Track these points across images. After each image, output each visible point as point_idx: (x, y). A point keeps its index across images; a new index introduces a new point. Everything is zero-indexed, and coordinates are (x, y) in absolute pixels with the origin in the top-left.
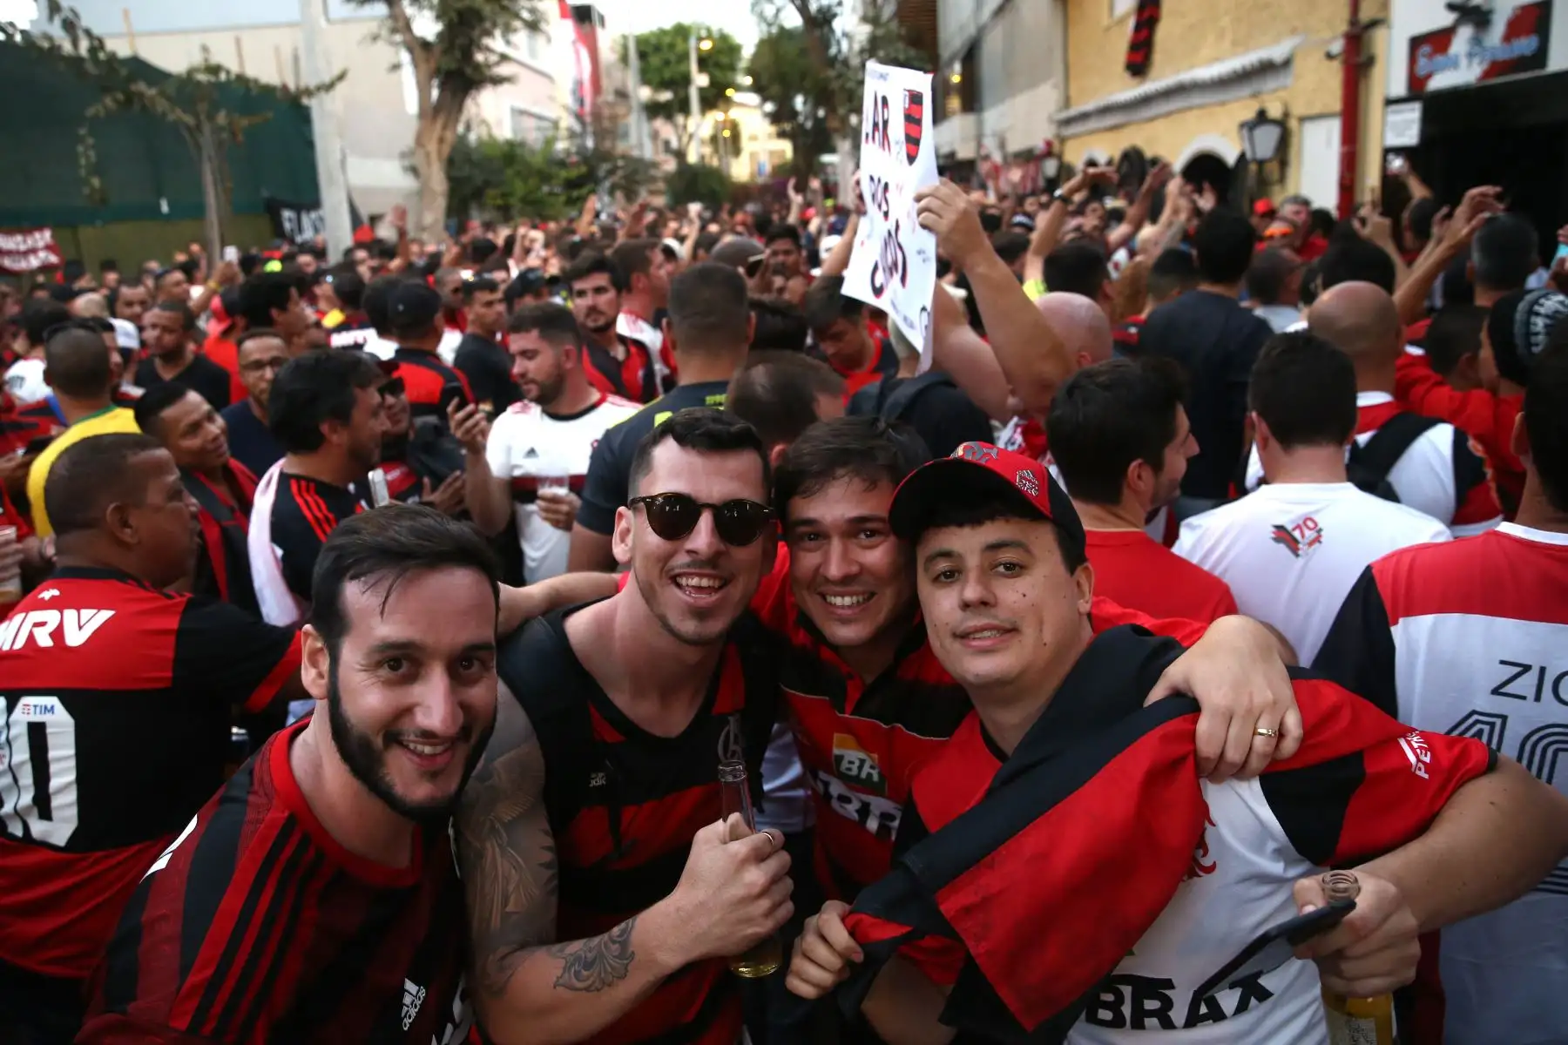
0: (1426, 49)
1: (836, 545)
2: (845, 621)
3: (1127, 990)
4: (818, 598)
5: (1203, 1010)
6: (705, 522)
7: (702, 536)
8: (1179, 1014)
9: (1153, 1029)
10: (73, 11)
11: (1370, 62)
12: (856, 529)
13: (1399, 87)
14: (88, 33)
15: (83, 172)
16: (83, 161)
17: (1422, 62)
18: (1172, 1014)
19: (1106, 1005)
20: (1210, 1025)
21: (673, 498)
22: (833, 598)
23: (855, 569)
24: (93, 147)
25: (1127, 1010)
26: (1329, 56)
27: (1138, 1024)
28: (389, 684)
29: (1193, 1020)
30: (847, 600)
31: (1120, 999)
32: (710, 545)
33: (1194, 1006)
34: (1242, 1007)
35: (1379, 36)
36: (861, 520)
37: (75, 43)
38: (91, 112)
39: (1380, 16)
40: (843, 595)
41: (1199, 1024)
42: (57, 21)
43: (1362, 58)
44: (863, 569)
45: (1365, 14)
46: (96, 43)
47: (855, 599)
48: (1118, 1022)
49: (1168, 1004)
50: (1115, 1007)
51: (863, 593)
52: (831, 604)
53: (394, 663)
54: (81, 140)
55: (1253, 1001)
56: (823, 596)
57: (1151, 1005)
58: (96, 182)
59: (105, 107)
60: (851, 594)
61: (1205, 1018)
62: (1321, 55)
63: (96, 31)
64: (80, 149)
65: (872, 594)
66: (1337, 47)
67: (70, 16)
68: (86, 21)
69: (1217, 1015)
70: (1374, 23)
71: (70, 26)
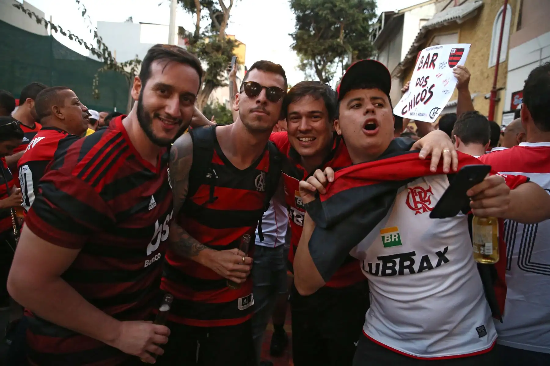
0: (517, 96)
1: (304, 120)
2: (305, 147)
3: (397, 260)
4: (297, 140)
5: (425, 265)
6: (263, 92)
7: (262, 96)
8: (416, 267)
9: (407, 274)
10: (101, 37)
11: (499, 100)
12: (311, 115)
13: (508, 108)
14: (104, 44)
15: (93, 87)
16: (94, 84)
17: (516, 100)
18: (414, 266)
19: (389, 268)
20: (427, 271)
21: (254, 84)
22: (302, 139)
23: (310, 128)
24: (98, 81)
25: (397, 268)
26: (486, 98)
27: (401, 273)
28: (160, 96)
29: (421, 270)
30: (307, 139)
31: (395, 264)
32: (263, 98)
33: (422, 263)
34: (439, 265)
35: (502, 92)
36: (313, 112)
37: (99, 47)
38: (99, 70)
39: (503, 87)
40: (305, 137)
41: (423, 271)
42: (96, 39)
43: (496, 99)
44: (313, 128)
45: (498, 87)
46: (105, 48)
47: (309, 139)
48: (394, 273)
49: (413, 262)
50: (393, 268)
51: (312, 137)
52: (301, 141)
53: (163, 91)
54: (95, 78)
55: (443, 262)
56: (298, 138)
57: (407, 263)
58: (97, 91)
59: (104, 69)
60: (308, 137)
61: (425, 268)
62: (483, 98)
63: (106, 45)
64: (94, 80)
65: (315, 138)
66: (488, 95)
67: (100, 39)
68: (104, 41)
69: (430, 268)
70: (501, 89)
71: (99, 42)
